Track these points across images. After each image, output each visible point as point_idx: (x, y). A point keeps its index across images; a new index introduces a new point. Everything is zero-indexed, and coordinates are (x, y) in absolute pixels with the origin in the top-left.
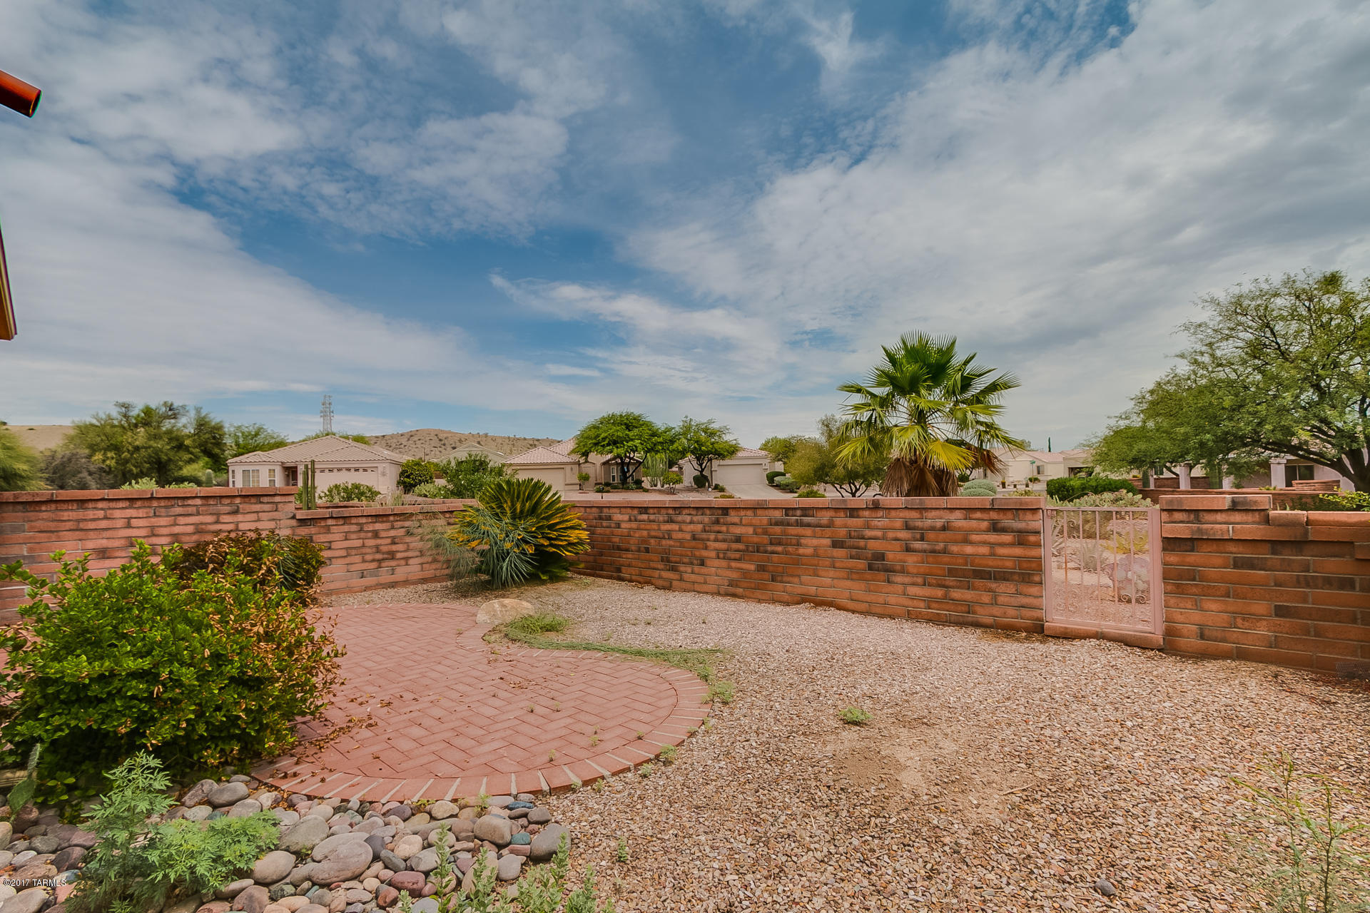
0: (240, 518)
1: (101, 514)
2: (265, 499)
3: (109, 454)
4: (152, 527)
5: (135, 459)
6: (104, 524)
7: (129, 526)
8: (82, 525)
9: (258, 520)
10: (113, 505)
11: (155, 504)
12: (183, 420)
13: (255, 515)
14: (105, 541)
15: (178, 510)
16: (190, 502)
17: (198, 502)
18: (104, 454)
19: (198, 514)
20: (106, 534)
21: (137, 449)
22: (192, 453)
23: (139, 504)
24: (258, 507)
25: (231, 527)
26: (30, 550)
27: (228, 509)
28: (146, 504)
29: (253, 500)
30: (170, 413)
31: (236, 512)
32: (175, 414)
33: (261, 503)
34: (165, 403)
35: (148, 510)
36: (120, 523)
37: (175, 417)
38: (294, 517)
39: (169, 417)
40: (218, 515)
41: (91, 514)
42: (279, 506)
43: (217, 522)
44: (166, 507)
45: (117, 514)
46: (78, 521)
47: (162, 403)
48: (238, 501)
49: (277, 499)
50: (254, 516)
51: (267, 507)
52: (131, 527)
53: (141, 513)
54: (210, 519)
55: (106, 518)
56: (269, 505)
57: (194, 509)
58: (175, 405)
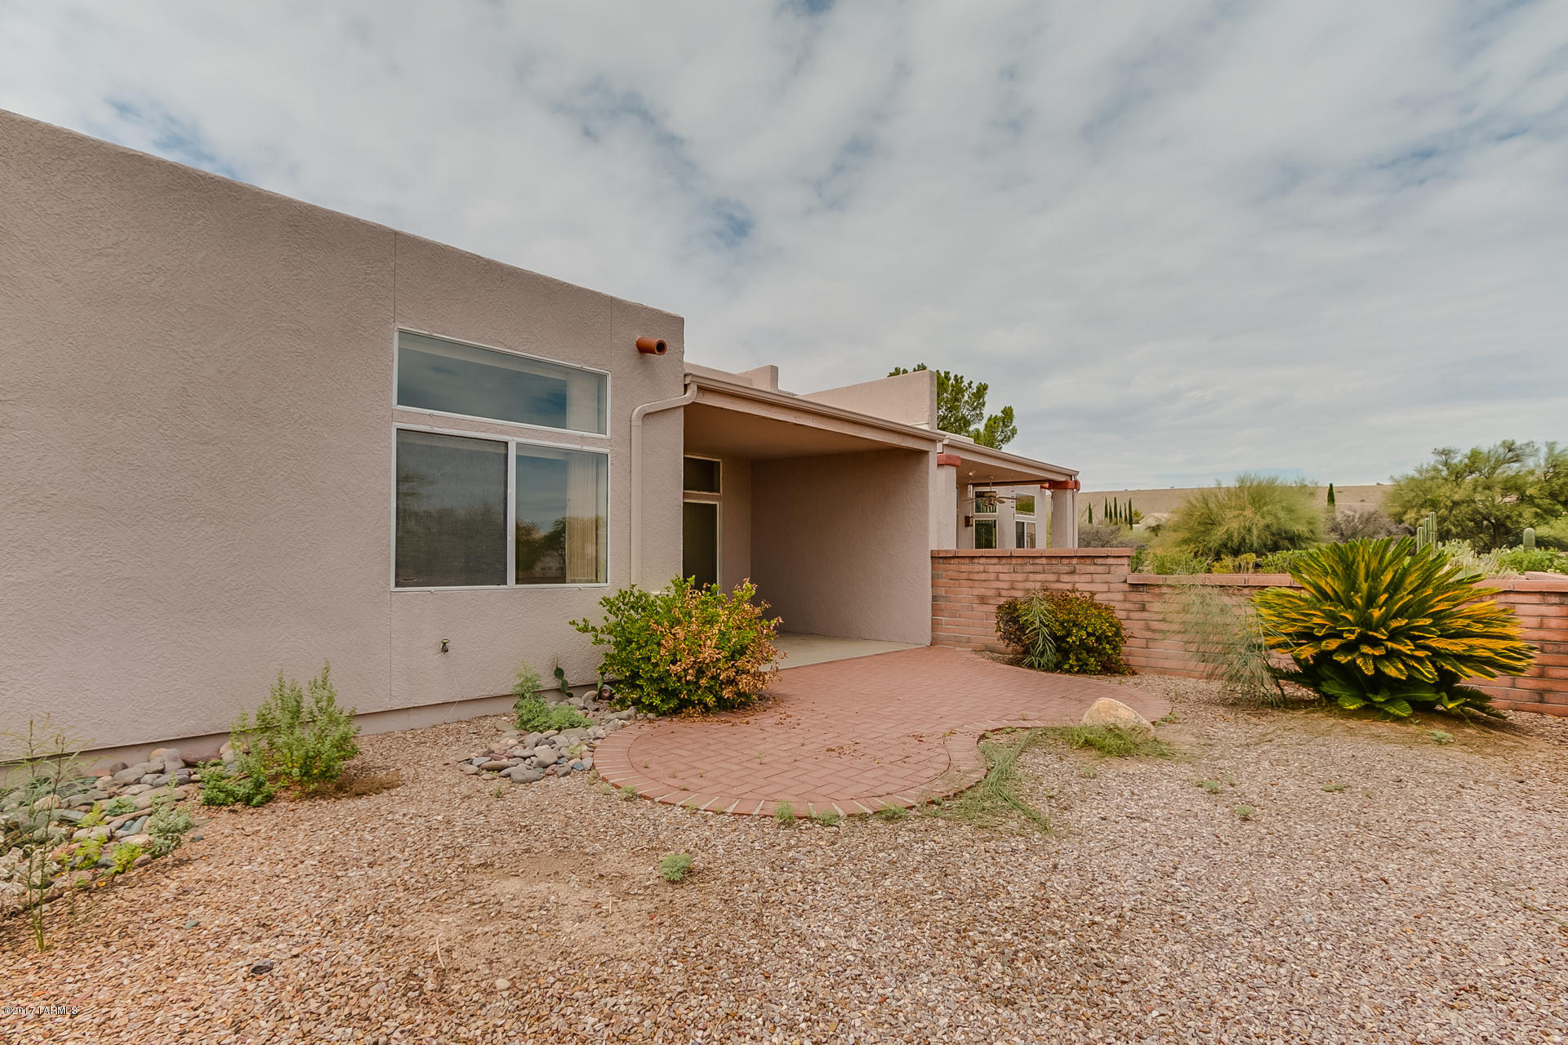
0: (1076, 578)
1: (981, 568)
2: (1099, 561)
3: (1424, 512)
4: (1012, 582)
5: (1455, 516)
6: (983, 576)
7: (998, 579)
8: (971, 577)
9: (1092, 582)
10: (988, 561)
11: (1014, 561)
12: (1530, 463)
13: (1089, 576)
14: (983, 590)
15: (1030, 568)
16: (1038, 561)
17: (1044, 561)
18: (1419, 511)
19: (1044, 572)
20: (985, 584)
21: (1456, 504)
22: (1538, 506)
23: (1004, 561)
24: (1092, 569)
25: (1069, 586)
26: (946, 592)
27: (1066, 569)
28: (1009, 561)
29: (1088, 561)
30: (1510, 455)
31: (1073, 573)
32: (1517, 456)
33: (1095, 564)
34: (1504, 442)
35: (1008, 567)
36: (993, 576)
37: (1517, 459)
38: (1125, 582)
39: (1511, 460)
40: (1058, 574)
41: (977, 568)
42: (1112, 568)
43: (1058, 581)
44: (1021, 565)
45: (991, 569)
46: (970, 573)
47: (1499, 443)
48: (1075, 561)
49: (1110, 561)
50: (1087, 578)
51: (1100, 569)
52: (998, 580)
53: (1005, 569)
54: (1052, 577)
55: (985, 572)
56: (1101, 567)
57: (1041, 567)
58: (1518, 443)
